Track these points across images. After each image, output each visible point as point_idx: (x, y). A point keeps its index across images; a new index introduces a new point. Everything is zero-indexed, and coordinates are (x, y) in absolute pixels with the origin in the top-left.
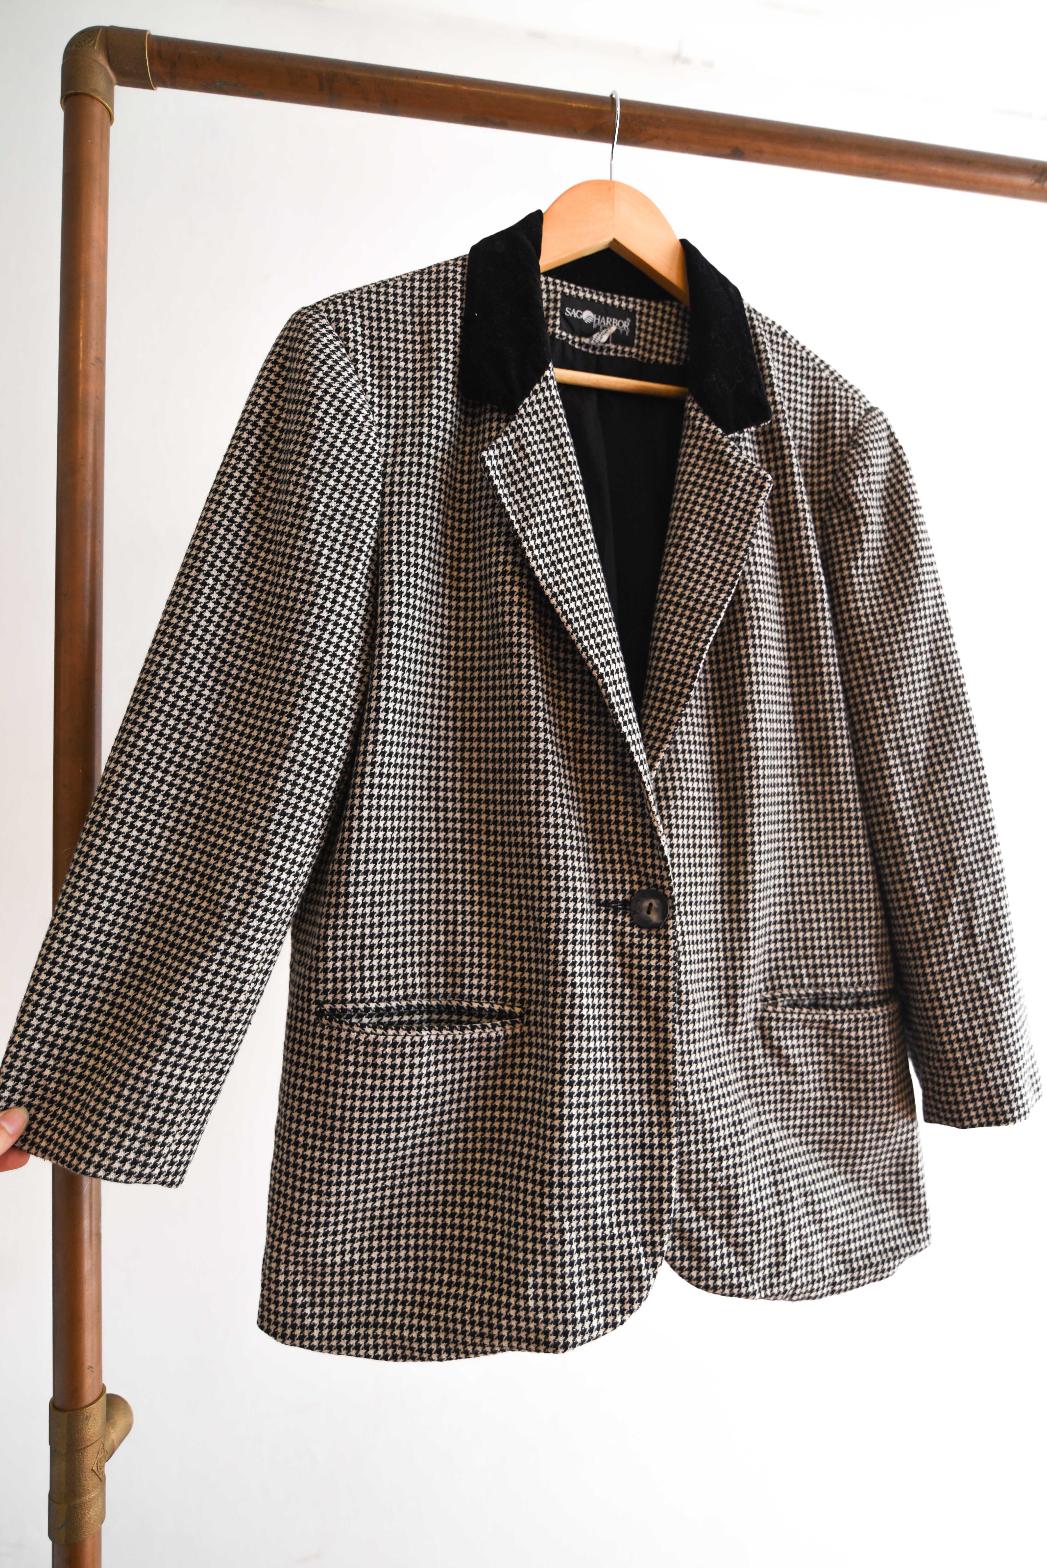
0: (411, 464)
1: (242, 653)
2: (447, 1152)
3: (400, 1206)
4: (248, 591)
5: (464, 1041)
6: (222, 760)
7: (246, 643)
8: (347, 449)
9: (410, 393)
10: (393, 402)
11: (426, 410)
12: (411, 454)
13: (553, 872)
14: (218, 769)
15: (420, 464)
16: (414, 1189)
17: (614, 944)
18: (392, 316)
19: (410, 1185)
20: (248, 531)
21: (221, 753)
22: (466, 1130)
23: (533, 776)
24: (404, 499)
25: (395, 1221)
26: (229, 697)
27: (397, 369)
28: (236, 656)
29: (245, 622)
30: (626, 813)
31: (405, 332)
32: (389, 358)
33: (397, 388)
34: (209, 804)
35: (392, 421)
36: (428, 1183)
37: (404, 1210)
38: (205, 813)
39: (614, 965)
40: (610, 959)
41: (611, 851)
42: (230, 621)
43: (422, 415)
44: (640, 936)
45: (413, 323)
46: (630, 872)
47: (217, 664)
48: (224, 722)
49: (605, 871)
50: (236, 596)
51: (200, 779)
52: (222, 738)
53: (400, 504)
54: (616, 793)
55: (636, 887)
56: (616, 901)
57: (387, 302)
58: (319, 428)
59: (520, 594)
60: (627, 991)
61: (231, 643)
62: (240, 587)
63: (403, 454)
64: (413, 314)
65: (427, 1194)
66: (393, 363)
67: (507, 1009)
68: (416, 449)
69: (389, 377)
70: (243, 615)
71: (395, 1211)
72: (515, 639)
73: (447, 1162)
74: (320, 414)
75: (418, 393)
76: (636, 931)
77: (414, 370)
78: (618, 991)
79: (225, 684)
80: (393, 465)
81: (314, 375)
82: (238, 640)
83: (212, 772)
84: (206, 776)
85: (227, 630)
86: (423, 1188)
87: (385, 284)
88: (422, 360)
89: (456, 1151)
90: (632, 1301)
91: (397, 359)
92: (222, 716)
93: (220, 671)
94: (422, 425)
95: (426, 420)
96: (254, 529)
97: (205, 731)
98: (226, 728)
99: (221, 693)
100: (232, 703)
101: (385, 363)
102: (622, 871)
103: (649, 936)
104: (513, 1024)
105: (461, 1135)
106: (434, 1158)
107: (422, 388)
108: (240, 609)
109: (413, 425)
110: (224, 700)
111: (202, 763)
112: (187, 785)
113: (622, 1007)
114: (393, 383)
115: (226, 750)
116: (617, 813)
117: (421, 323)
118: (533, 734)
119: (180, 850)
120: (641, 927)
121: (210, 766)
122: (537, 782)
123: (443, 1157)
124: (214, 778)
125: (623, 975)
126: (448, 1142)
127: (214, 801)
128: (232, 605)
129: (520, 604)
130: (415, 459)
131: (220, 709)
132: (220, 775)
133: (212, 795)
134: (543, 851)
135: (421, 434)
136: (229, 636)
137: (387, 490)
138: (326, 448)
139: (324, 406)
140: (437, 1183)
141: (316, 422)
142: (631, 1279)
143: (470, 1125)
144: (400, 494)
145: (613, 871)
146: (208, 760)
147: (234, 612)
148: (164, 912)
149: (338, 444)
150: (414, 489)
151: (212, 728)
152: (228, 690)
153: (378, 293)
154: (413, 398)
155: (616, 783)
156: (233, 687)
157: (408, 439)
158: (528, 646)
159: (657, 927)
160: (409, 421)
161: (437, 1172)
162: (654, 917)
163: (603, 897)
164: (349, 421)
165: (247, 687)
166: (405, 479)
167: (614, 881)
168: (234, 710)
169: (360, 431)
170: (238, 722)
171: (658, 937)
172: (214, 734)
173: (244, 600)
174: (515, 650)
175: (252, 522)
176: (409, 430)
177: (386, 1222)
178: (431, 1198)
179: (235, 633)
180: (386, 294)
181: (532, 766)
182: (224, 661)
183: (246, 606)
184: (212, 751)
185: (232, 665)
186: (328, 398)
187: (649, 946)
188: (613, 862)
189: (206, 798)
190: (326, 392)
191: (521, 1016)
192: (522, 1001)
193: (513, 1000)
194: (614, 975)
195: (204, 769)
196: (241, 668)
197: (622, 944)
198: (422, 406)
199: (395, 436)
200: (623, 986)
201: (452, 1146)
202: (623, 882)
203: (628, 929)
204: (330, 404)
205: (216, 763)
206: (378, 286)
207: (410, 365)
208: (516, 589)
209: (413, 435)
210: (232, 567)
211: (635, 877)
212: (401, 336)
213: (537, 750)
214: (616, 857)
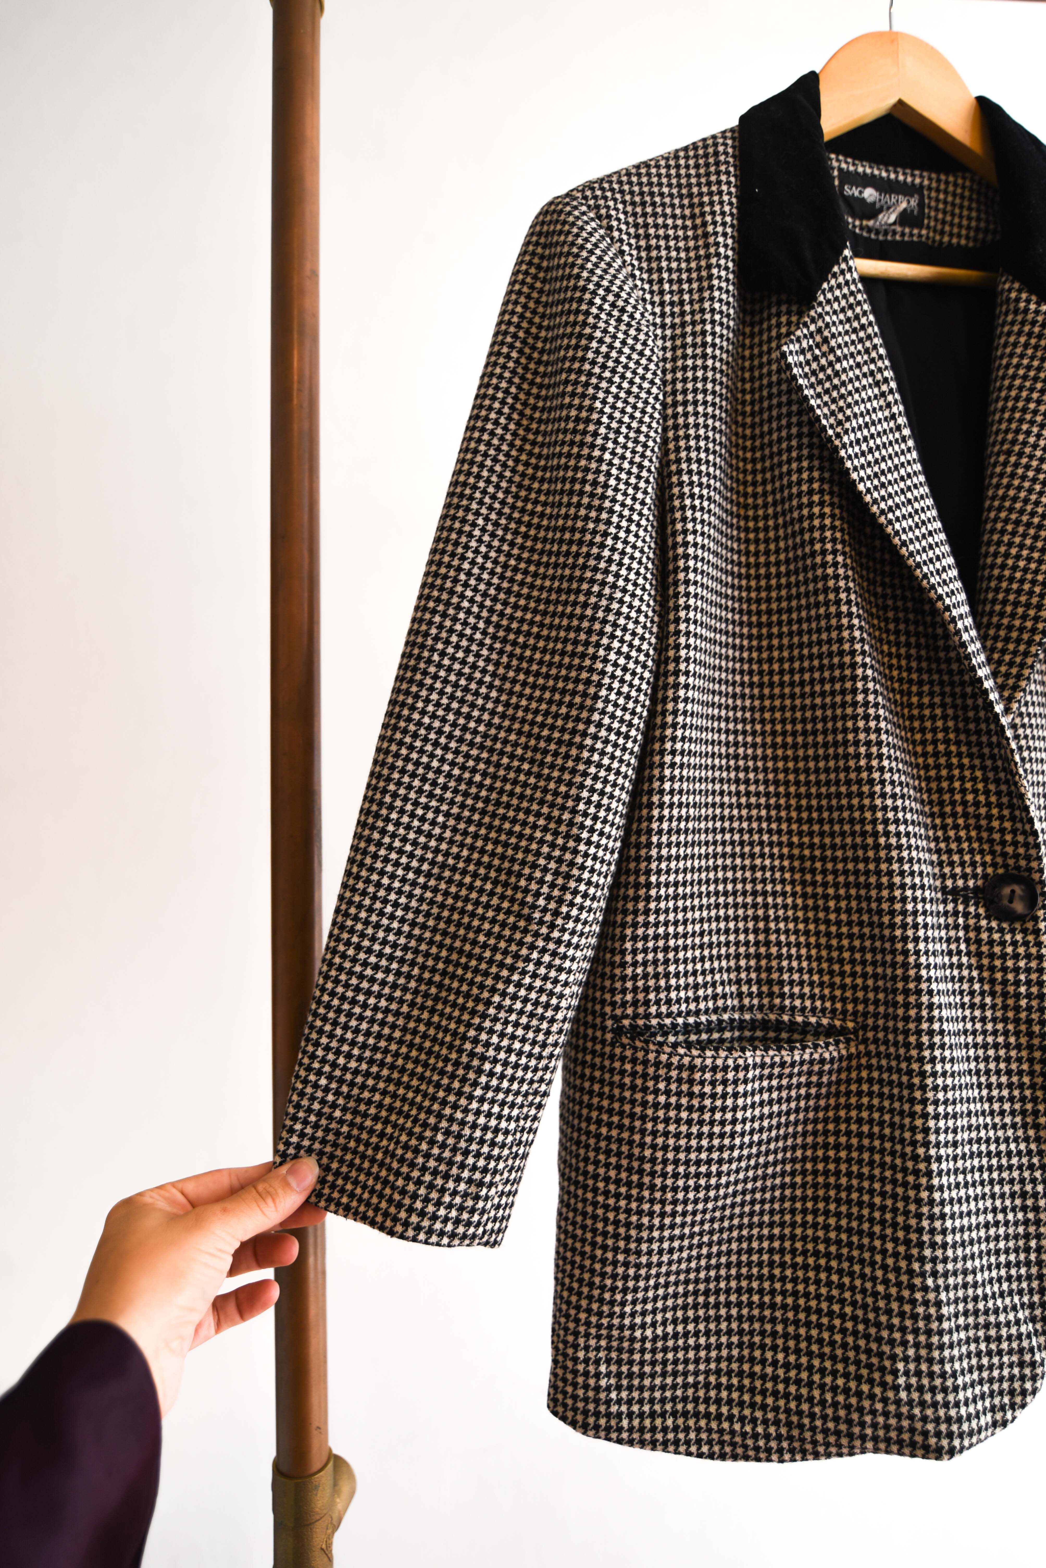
0: (695, 368)
1: (522, 602)
2: (772, 1201)
3: (718, 1267)
4: (523, 529)
5: (793, 1064)
6: (509, 730)
7: (525, 591)
8: (626, 350)
9: (686, 286)
10: (667, 298)
11: (707, 305)
12: (694, 357)
13: (894, 853)
14: (505, 742)
15: (705, 368)
16: (734, 1246)
17: (967, 941)
18: (657, 199)
19: (729, 1241)
20: (517, 460)
21: (507, 723)
22: (793, 1173)
23: (862, 736)
24: (690, 409)
25: (712, 1286)
26: (511, 655)
27: (669, 259)
28: (516, 607)
29: (523, 565)
30: (974, 779)
31: (674, 216)
32: (658, 248)
33: (670, 281)
34: (498, 784)
35: (668, 321)
36: (750, 1239)
37: (723, 1272)
38: (494, 796)
39: (970, 967)
40: (965, 960)
41: (956, 827)
42: (505, 566)
43: (702, 311)
44: (1001, 930)
45: (682, 206)
46: (982, 852)
47: (495, 618)
48: (507, 686)
49: (949, 852)
50: (509, 537)
51: (485, 755)
52: (507, 705)
53: (686, 415)
54: (959, 755)
55: (990, 870)
56: (966, 888)
57: (650, 184)
58: (595, 327)
59: (833, 516)
60: (988, 1000)
61: (509, 592)
62: (513, 525)
63: (685, 357)
64: (681, 196)
65: (750, 1251)
66: (663, 253)
67: (838, 1023)
68: (699, 351)
69: (660, 270)
70: (519, 559)
71: (712, 1273)
72: (830, 571)
73: (772, 1212)
74: (594, 310)
75: (695, 286)
76: (994, 924)
77: (688, 260)
78: (977, 1000)
79: (504, 641)
80: (674, 370)
81: (582, 267)
82: (516, 588)
83: (498, 746)
84: (491, 751)
85: (502, 577)
86: (745, 1245)
87: (646, 164)
88: (696, 248)
89: (782, 1199)
90: (1024, 1392)
91: (668, 248)
92: (504, 678)
93: (498, 626)
94: (703, 322)
95: (708, 316)
96: (524, 457)
97: (487, 698)
98: (511, 693)
99: (501, 652)
100: (515, 662)
101: (654, 254)
102: (971, 851)
103: (1013, 931)
104: (848, 1041)
105: (788, 1180)
106: (757, 1208)
107: (700, 279)
108: (515, 551)
109: (693, 323)
110: (505, 659)
111: (485, 736)
112: (471, 763)
113: (983, 1020)
114: (665, 275)
115: (513, 719)
116: (962, 779)
117: (691, 206)
118: (860, 685)
119: (469, 841)
120: (1000, 920)
121: (495, 739)
122: (868, 744)
123: (767, 1207)
124: (502, 753)
125: (981, 980)
126: (773, 1188)
127: (505, 780)
128: (506, 548)
129: (833, 528)
130: (699, 362)
131: (501, 671)
132: (509, 749)
133: (502, 773)
134: (880, 828)
135: (704, 333)
136: (505, 585)
137: (669, 400)
138: (604, 349)
139: (598, 301)
140: (760, 1238)
141: (591, 320)
143: (798, 1166)
144: (685, 403)
145: (960, 852)
146: (493, 731)
147: (509, 555)
148: (456, 917)
149: (617, 344)
150: (700, 397)
151: (494, 694)
152: (508, 648)
153: (639, 175)
154: (690, 291)
155: (958, 743)
156: (515, 643)
157: (689, 340)
158: (846, 578)
159: (1022, 918)
160: (688, 318)
161: (761, 1225)
162: (1019, 907)
163: (949, 883)
164: (625, 318)
165: (532, 641)
166: (690, 386)
167: (962, 864)
168: (518, 670)
169: (639, 330)
170: (524, 684)
171: (1024, 931)
172: (497, 701)
173: (519, 540)
174: (831, 583)
175: (521, 450)
176: (689, 329)
177: (702, 1287)
178: (755, 1258)
179: (512, 581)
180: (649, 175)
181: (861, 724)
182: (502, 614)
183: (522, 548)
184: (496, 720)
185: (512, 618)
186: (601, 292)
187: (1014, 943)
188: (958, 839)
189: (495, 777)
190: (598, 285)
191: (855, 1032)
192: (855, 1013)
193: (844, 1012)
194: (971, 980)
195: (489, 743)
196: (522, 621)
197: (979, 942)
198: (701, 300)
199: (673, 338)
200: (982, 993)
201: (777, 1193)
202: (973, 864)
203: (984, 923)
204: (604, 299)
205: (502, 734)
206: (638, 167)
207: (683, 255)
208: (827, 510)
209: (694, 334)
210: (503, 503)
211: (988, 858)
212: (670, 222)
213: (866, 704)
214: (962, 833)
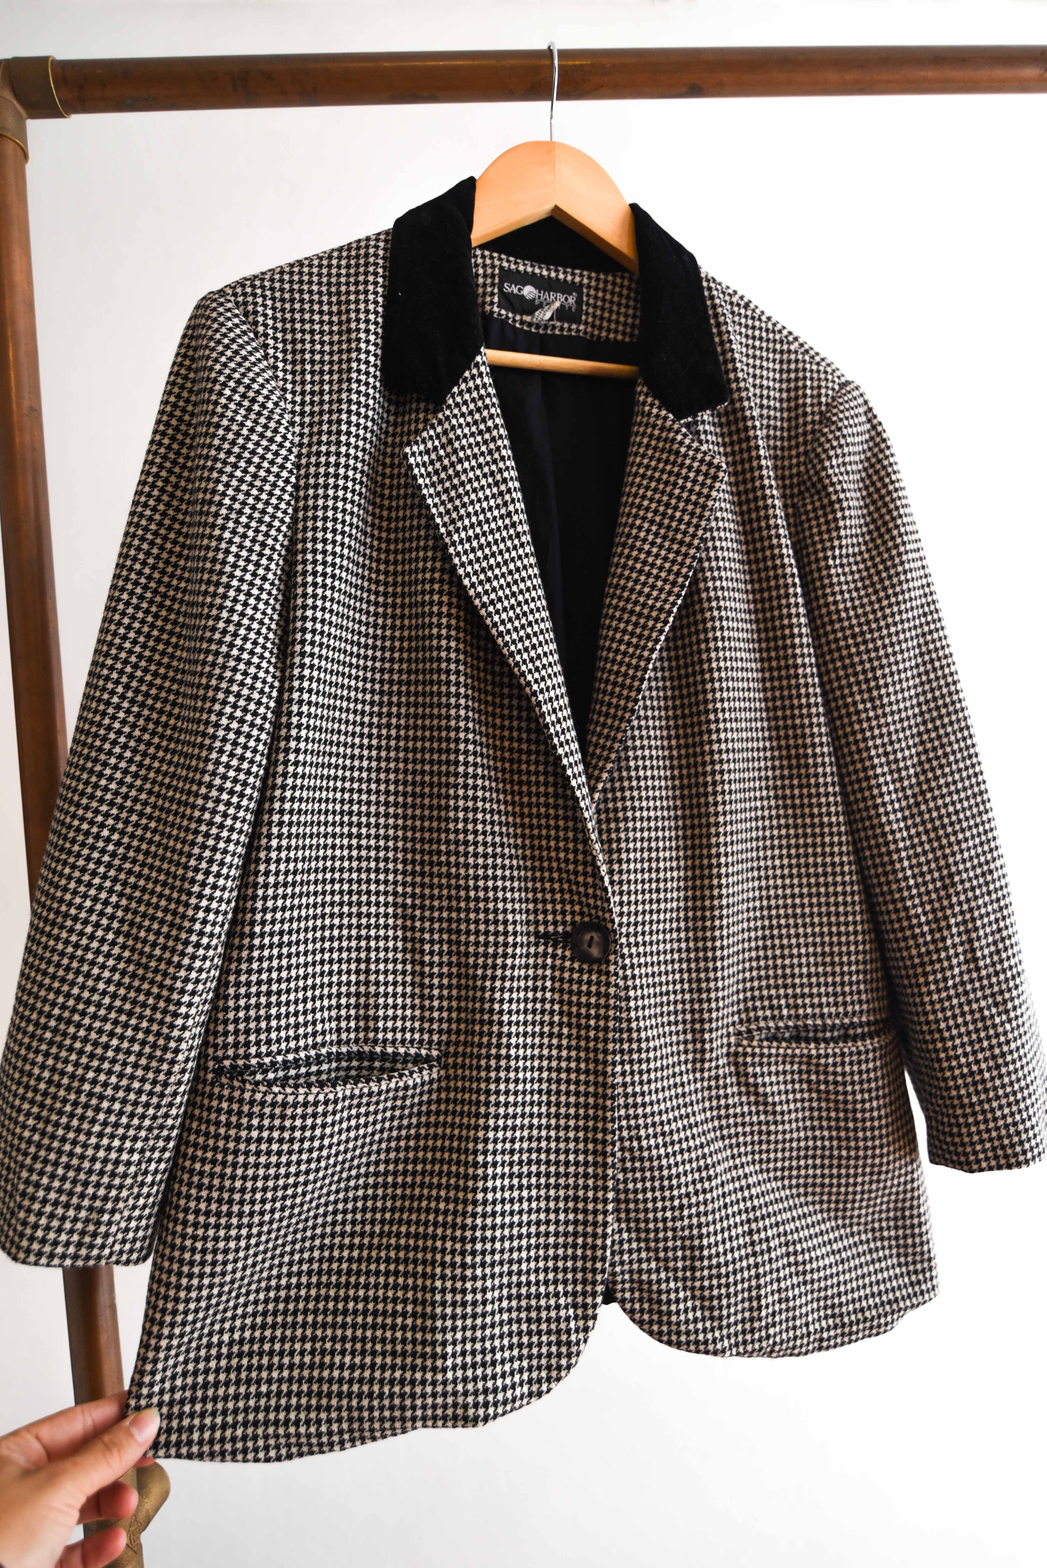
6: (141, 790)
9: (326, 378)
10: (308, 388)
11: (344, 396)
12: (329, 443)
14: (136, 800)
17: (553, 979)
21: (138, 783)
26: (148, 719)
27: (312, 352)
30: (565, 838)
31: (321, 313)
33: (312, 373)
34: (126, 840)
35: (307, 409)
38: (121, 850)
39: (552, 1001)
40: (548, 995)
41: (551, 880)
43: (341, 401)
44: (580, 971)
46: (570, 902)
48: (142, 747)
49: (544, 901)
51: (114, 811)
52: (140, 765)
53: (316, 497)
55: (577, 918)
56: (556, 933)
57: (301, 282)
60: (564, 1030)
63: (319, 443)
64: (330, 294)
66: (308, 346)
67: (424, 1052)
69: (303, 361)
72: (443, 654)
75: (335, 378)
76: (575, 965)
77: (331, 353)
78: (556, 1030)
80: (308, 455)
83: (129, 803)
84: (121, 808)
87: (299, 264)
88: (340, 342)
90: (559, 1368)
91: (312, 342)
92: (139, 740)
97: (120, 757)
98: (145, 755)
99: (138, 716)
100: (151, 726)
101: (299, 346)
102: (563, 901)
103: (589, 972)
104: (431, 1068)
107: (339, 373)
109: (331, 412)
110: (141, 722)
111: (116, 793)
112: (100, 818)
113: (559, 1047)
114: (308, 367)
115: (145, 779)
116: (557, 838)
119: (93, 892)
120: (582, 962)
121: (126, 797)
124: (131, 811)
125: (560, 1013)
127: (132, 836)
129: (449, 615)
131: (137, 733)
132: (138, 807)
133: (130, 829)
137: (302, 483)
142: (559, 1344)
144: (316, 486)
145: (553, 901)
146: (124, 790)
151: (128, 754)
152: (146, 712)
153: (291, 273)
154: (331, 382)
156: (152, 708)
157: (325, 427)
159: (598, 961)
160: (326, 406)
162: (595, 952)
163: (541, 929)
164: (256, 407)
165: (168, 708)
167: (554, 912)
168: (154, 734)
169: (269, 419)
170: (158, 747)
171: (598, 972)
172: (131, 761)
176: (326, 417)
180: (301, 273)
181: (462, 792)
182: (141, 681)
184: (128, 779)
187: (589, 983)
188: (553, 891)
189: (123, 833)
191: (439, 1059)
192: (440, 1043)
193: (430, 1042)
194: (551, 1013)
195: (119, 800)
196: (161, 688)
197: (562, 980)
199: (311, 425)
200: (560, 1025)
202: (563, 913)
203: (567, 963)
205: (133, 793)
206: (290, 266)
207: (326, 348)
211: (577, 908)
212: (316, 318)
